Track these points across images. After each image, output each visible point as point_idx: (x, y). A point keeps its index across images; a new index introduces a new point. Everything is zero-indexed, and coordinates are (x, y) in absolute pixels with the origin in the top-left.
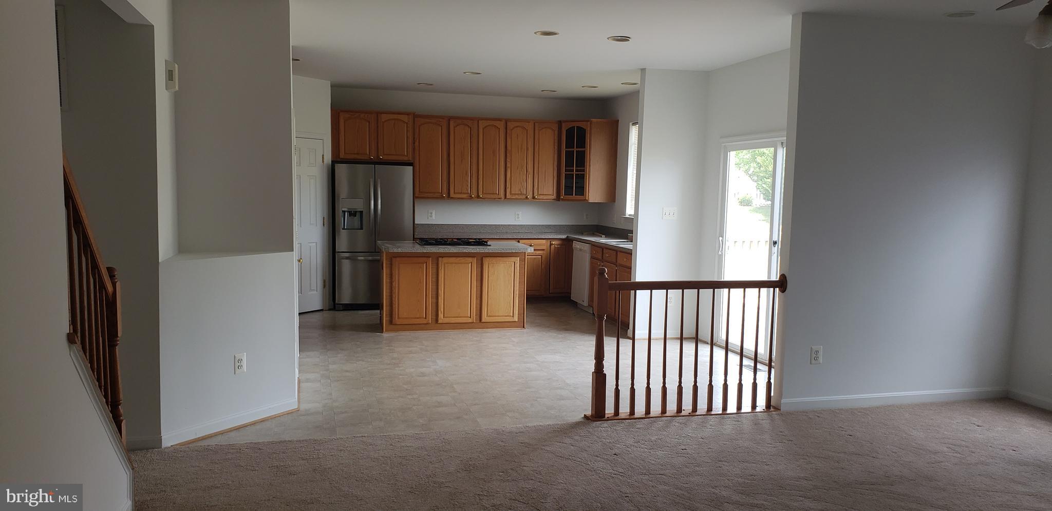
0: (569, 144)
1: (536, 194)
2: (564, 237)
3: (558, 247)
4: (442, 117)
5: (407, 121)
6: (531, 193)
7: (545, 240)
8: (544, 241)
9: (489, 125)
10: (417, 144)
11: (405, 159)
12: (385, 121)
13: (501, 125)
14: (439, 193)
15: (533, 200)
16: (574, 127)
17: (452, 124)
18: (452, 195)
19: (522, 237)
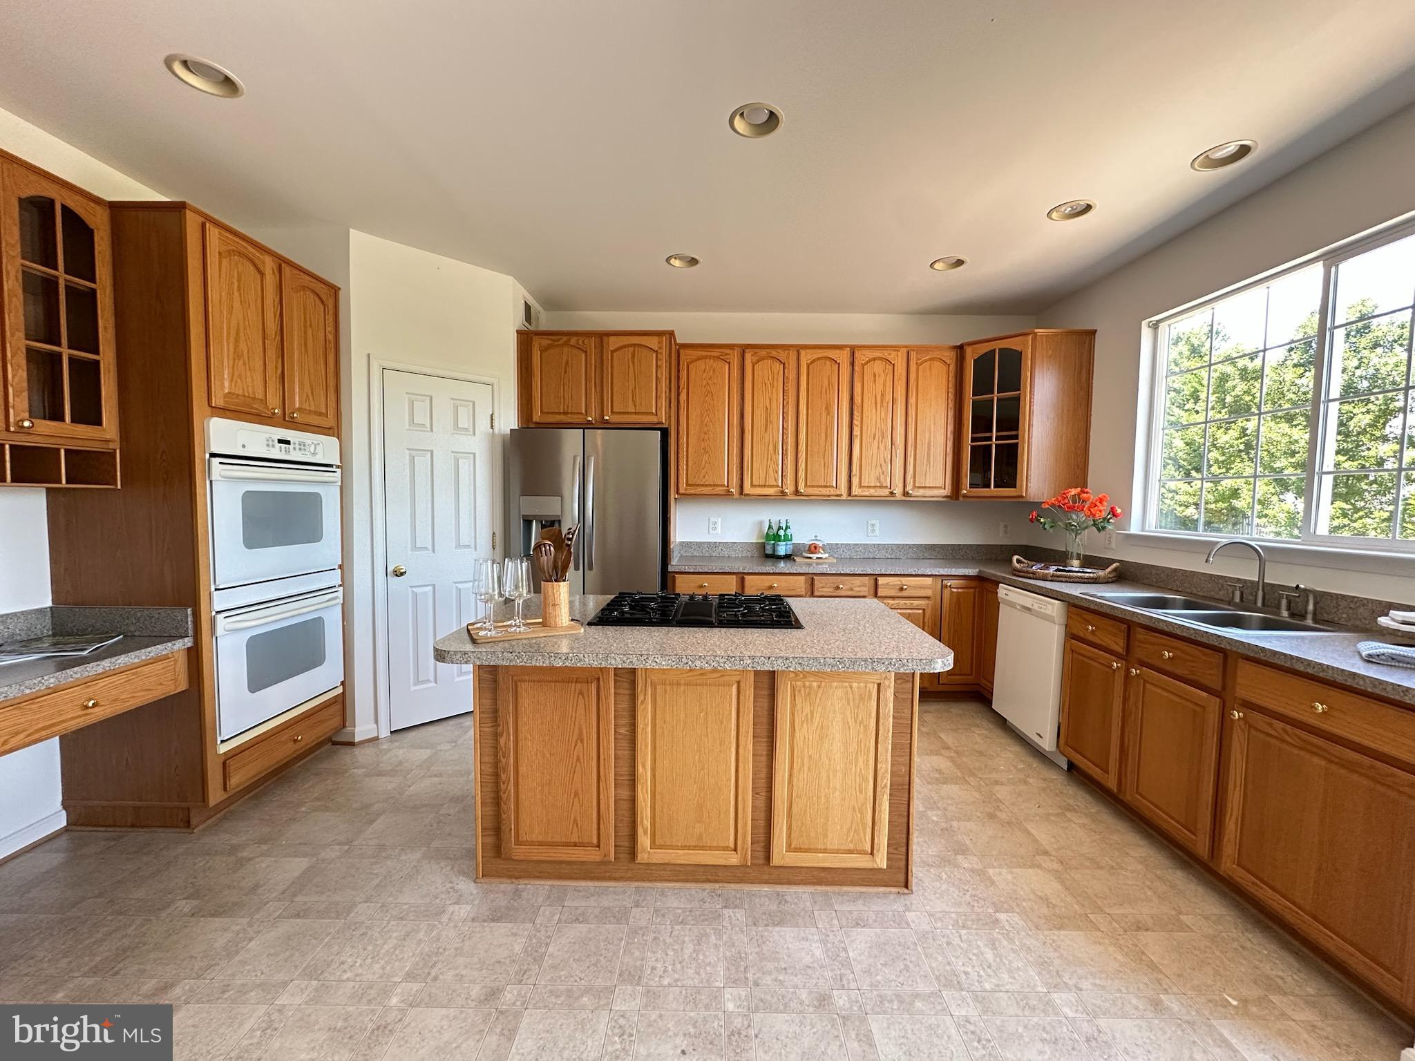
0: (983, 385)
1: (909, 488)
2: (972, 571)
3: (958, 592)
4: (731, 347)
5: (656, 349)
6: (901, 485)
7: (931, 579)
8: (929, 581)
9: (818, 359)
10: (683, 397)
11: (654, 419)
12: (615, 350)
13: (843, 357)
14: (724, 485)
15: (904, 498)
16: (995, 350)
17: (748, 356)
18: (748, 489)
19: (883, 572)
